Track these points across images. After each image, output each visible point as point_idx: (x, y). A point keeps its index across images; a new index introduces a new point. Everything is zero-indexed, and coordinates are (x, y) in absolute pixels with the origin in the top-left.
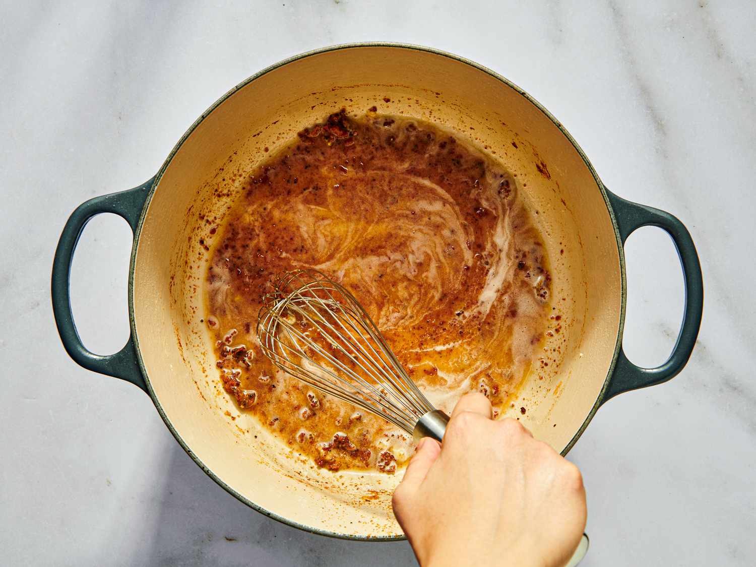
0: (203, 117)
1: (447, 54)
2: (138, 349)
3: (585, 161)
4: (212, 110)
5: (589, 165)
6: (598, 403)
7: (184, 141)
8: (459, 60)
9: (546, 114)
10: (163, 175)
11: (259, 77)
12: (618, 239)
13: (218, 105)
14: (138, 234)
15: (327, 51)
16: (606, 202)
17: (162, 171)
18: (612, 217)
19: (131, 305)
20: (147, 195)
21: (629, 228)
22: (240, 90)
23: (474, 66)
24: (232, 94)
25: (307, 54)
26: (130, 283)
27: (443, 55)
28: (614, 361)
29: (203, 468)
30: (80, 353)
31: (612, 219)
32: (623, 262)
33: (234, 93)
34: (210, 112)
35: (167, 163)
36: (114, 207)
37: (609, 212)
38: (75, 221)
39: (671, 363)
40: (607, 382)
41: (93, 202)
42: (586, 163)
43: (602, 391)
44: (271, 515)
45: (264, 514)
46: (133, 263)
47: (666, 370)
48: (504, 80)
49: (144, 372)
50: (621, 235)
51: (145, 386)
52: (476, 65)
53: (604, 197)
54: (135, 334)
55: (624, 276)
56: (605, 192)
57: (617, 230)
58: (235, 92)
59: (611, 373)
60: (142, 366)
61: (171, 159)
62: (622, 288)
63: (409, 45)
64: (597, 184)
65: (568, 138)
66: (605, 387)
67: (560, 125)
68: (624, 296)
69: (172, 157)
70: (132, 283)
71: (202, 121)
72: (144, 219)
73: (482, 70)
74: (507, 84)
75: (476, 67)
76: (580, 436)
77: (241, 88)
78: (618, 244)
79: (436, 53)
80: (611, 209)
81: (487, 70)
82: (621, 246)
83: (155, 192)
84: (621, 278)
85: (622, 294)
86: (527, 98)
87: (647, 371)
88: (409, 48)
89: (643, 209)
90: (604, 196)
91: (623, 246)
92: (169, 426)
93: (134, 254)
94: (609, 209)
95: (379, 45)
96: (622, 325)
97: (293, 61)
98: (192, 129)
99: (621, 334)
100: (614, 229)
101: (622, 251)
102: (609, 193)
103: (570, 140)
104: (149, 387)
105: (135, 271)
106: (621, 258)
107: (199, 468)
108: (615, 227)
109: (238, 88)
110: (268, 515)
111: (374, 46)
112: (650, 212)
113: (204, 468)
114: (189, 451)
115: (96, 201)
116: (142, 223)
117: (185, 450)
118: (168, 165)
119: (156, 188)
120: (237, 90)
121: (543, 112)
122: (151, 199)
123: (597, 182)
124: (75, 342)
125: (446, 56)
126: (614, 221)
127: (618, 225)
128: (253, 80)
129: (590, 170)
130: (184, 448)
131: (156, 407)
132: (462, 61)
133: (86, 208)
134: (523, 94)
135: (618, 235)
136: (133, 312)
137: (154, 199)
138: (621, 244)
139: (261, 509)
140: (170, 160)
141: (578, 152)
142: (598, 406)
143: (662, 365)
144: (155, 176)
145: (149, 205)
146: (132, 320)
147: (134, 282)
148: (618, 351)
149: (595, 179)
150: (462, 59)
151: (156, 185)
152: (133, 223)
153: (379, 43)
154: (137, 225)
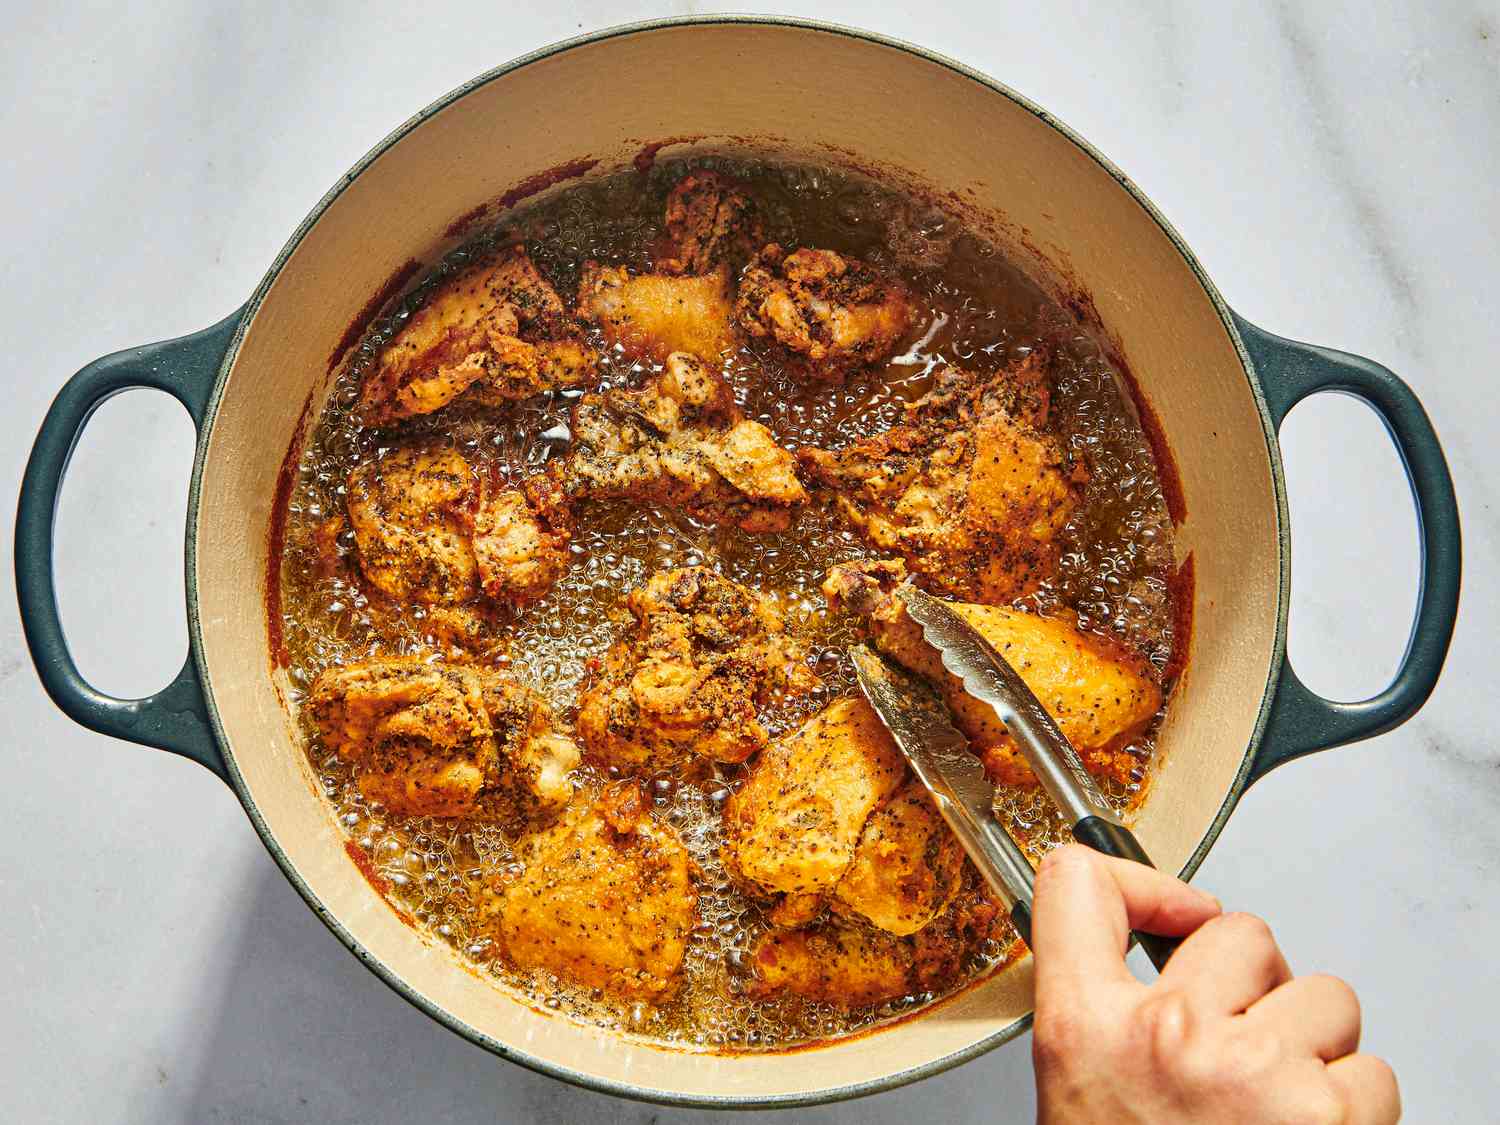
0: (350, 178)
1: (874, 36)
2: (206, 682)
4: (370, 162)
5: (1193, 263)
6: (1242, 782)
7: (308, 229)
8: (901, 48)
9: (1093, 158)
10: (263, 302)
12: (1264, 418)
13: (382, 152)
14: (207, 431)
15: (617, 34)
16: (1234, 342)
17: (260, 293)
18: (1249, 372)
20: (228, 346)
21: (1286, 396)
22: (429, 120)
23: (932, 60)
24: (412, 128)
25: (572, 42)
26: (189, 537)
28: (1272, 687)
29: (352, 949)
30: (75, 694)
31: (1248, 377)
32: (1278, 468)
33: (416, 125)
34: (365, 167)
35: (271, 277)
36: (155, 372)
37: (1242, 362)
38: (70, 405)
39: (1401, 688)
40: (1258, 736)
41: (109, 363)
43: (1247, 754)
44: (508, 1054)
45: (492, 1052)
47: (1389, 706)
48: (1000, 87)
49: (220, 732)
50: (1271, 410)
51: (224, 771)
52: (937, 57)
53: (1228, 329)
55: (1282, 499)
56: (1230, 318)
57: (1262, 401)
58: (419, 123)
59: (1265, 713)
61: (281, 267)
62: (1280, 525)
63: (792, 19)
64: (1213, 302)
65: (1144, 207)
66: (1255, 745)
67: (1125, 180)
68: (1285, 541)
71: (347, 186)
72: (220, 396)
73: (951, 68)
74: (1005, 94)
75: (937, 62)
76: (1204, 856)
78: (1264, 428)
79: (849, 35)
80: (1244, 354)
81: (961, 68)
82: (1273, 433)
83: (244, 338)
86: (1052, 124)
87: (1346, 707)
88: (792, 25)
89: (1314, 355)
90: (1229, 326)
91: (1277, 434)
92: (274, 854)
93: (197, 474)
94: (1242, 354)
97: (544, 57)
98: (325, 204)
99: (1282, 626)
100: (1255, 397)
101: (1276, 443)
102: (1239, 322)
103: (1148, 211)
104: (230, 767)
105: (199, 510)
106: (1274, 458)
107: (345, 949)
108: (1257, 394)
109: (425, 117)
110: (502, 1053)
112: (1330, 361)
113: (354, 946)
114: (321, 910)
115: (119, 360)
116: (217, 407)
117: (312, 908)
118: (273, 280)
119: (248, 330)
120: (423, 120)
121: (1086, 151)
122: (235, 354)
123: (1211, 299)
124: (66, 670)
126: (1254, 380)
127: (1262, 388)
128: (458, 97)
129: (1195, 273)
130: (309, 902)
131: (247, 810)
133: (95, 376)
134: (1041, 115)
135: (1265, 411)
137: (242, 354)
138: (1272, 428)
139: (486, 1039)
140: (278, 271)
141: (1167, 235)
142: (1241, 788)
143: (1380, 692)
144: (246, 305)
145: (232, 367)
146: (192, 618)
147: (197, 534)
148: (1278, 662)
149: (1208, 292)
150: (907, 45)
151: (248, 324)
152: (197, 407)
153: (728, 16)
154: (204, 413)
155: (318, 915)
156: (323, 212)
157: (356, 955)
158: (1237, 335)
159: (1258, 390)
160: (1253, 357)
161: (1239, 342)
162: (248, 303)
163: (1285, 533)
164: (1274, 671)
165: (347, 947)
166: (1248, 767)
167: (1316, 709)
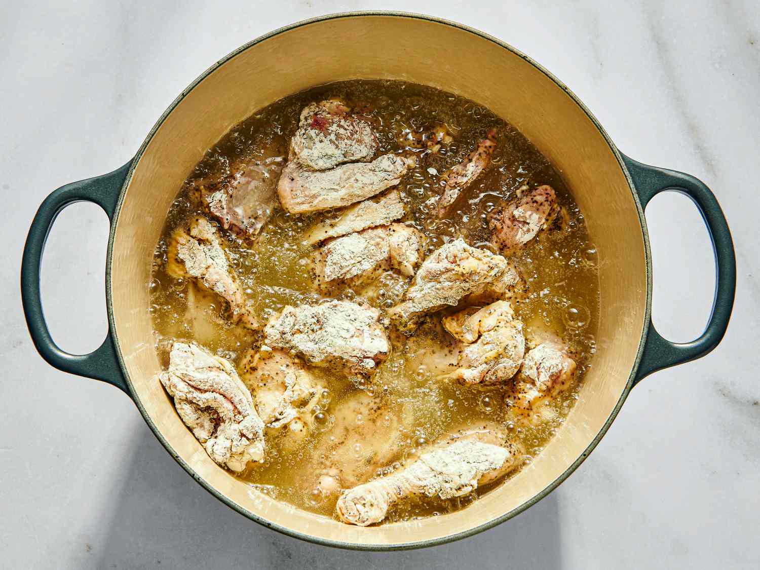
0: (184, 95)
1: (440, 20)
2: (117, 345)
3: (595, 124)
4: (193, 87)
5: (600, 128)
6: (631, 383)
7: (163, 121)
9: (550, 78)
10: (141, 157)
11: (241, 52)
12: (637, 204)
13: (199, 82)
14: (116, 221)
15: (314, 22)
16: (621, 167)
17: (140, 153)
18: (629, 181)
19: (109, 297)
20: (125, 179)
21: (648, 193)
22: (222, 66)
23: (470, 31)
24: (214, 70)
25: (292, 26)
26: (108, 274)
27: (437, 21)
28: (645, 336)
29: (193, 476)
30: (53, 353)
31: (629, 184)
32: (645, 229)
33: (215, 69)
34: (190, 90)
35: (145, 144)
36: (89, 193)
37: (626, 176)
38: (47, 209)
39: (708, 335)
40: (638, 360)
41: (66, 189)
42: (597, 126)
43: (633, 370)
44: (271, 526)
45: (263, 525)
46: (110, 252)
47: (703, 344)
48: (503, 44)
49: (125, 370)
50: (640, 200)
51: (127, 389)
52: (472, 30)
53: (618, 161)
54: (114, 329)
55: (647, 244)
56: (619, 155)
57: (636, 196)
58: (217, 67)
59: (642, 349)
60: (122, 363)
61: (150, 140)
62: (647, 257)
64: (611, 148)
65: (576, 101)
66: (637, 365)
67: (566, 88)
68: (649, 264)
69: (151, 138)
70: (110, 273)
71: (182, 99)
72: (121, 204)
73: (479, 35)
74: (506, 48)
77: (222, 64)
78: (638, 209)
80: (627, 173)
82: (642, 211)
83: (133, 176)
84: (644, 246)
85: (647, 263)
86: (529, 62)
87: (681, 346)
88: (400, 16)
89: (661, 173)
90: (619, 159)
91: (644, 212)
93: (111, 243)
94: (625, 173)
95: (368, 15)
96: (649, 296)
97: (278, 33)
98: (171, 108)
99: (649, 306)
100: (633, 194)
101: (643, 217)
102: (623, 157)
103: (578, 103)
105: (112, 261)
106: (643, 224)
107: (189, 476)
108: (633, 193)
109: (220, 64)
110: (268, 526)
111: (362, 15)
112: (669, 175)
113: (194, 475)
114: (177, 457)
115: (71, 188)
116: (120, 209)
117: (172, 456)
118: (146, 146)
119: (134, 171)
120: (219, 66)
121: (547, 75)
122: (128, 183)
123: (610, 146)
124: (47, 341)
125: (440, 22)
126: (632, 186)
127: (636, 189)
128: (236, 54)
129: (602, 133)
130: (171, 453)
131: (139, 408)
132: (458, 27)
133: (59, 195)
134: (524, 58)
135: (638, 200)
136: (112, 305)
137: (132, 183)
138: (641, 209)
139: (260, 519)
140: (149, 142)
141: (588, 115)
142: (630, 386)
143: (697, 338)
145: (127, 190)
146: (109, 314)
147: (112, 272)
148: (647, 324)
149: (608, 143)
150: (457, 24)
151: (135, 168)
152: (110, 210)
153: (368, 12)
154: (114, 212)
155: (176, 460)
156: (170, 112)
157: (195, 479)
158: (623, 164)
159: (634, 191)
160: (631, 174)
161: (624, 167)
162: (134, 158)
163: (649, 260)
164: (645, 328)
165: (191, 475)
166: (633, 376)
167: (666, 347)
